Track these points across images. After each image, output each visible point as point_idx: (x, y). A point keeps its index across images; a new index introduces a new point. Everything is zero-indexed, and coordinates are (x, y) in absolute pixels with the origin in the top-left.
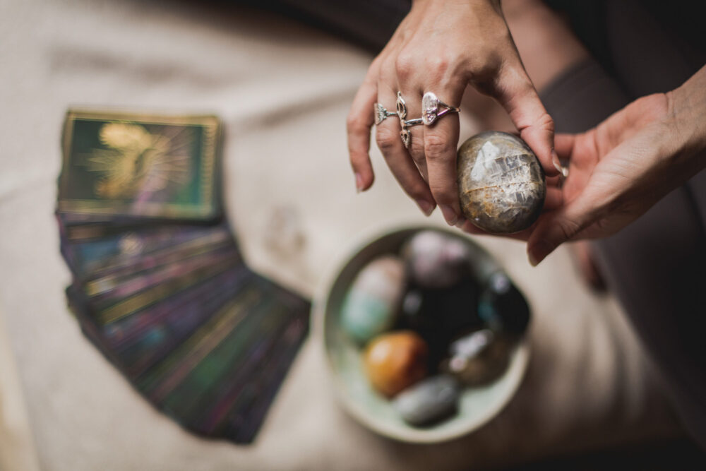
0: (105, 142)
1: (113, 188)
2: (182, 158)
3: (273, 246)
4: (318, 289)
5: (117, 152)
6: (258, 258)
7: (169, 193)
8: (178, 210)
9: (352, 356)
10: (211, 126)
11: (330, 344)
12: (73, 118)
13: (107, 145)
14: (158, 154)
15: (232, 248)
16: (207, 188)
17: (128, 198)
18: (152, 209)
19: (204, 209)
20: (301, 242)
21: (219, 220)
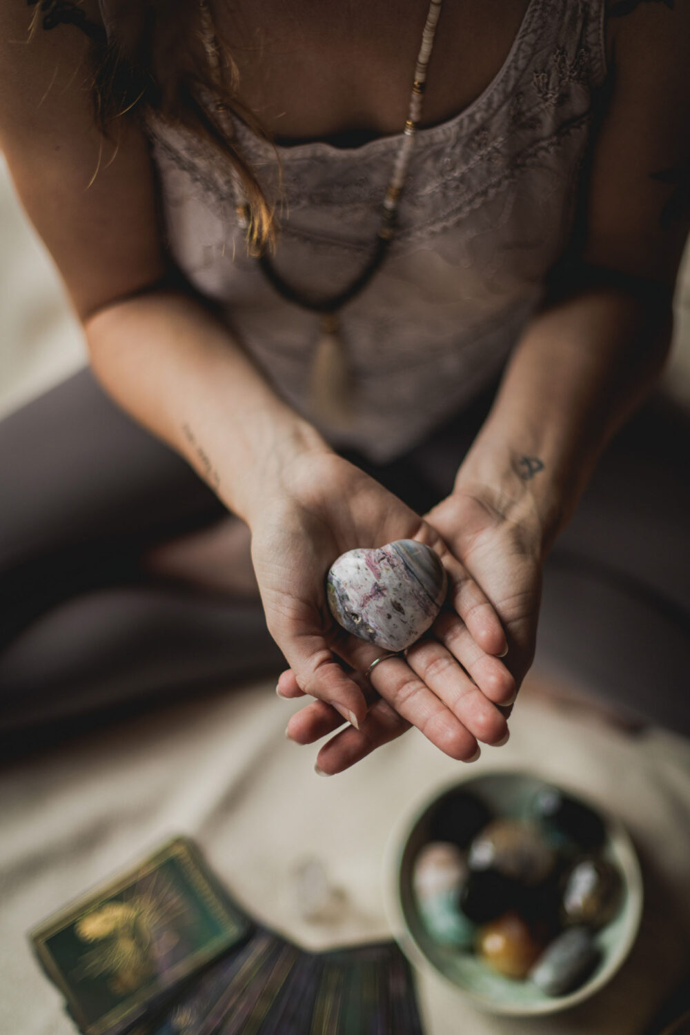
0: (91, 939)
1: (128, 977)
2: (175, 900)
3: (317, 919)
4: (392, 926)
5: (107, 941)
6: (313, 939)
7: (187, 941)
8: (207, 951)
9: (468, 965)
10: (179, 850)
11: (441, 967)
12: (41, 941)
13: (96, 940)
14: (150, 914)
15: (281, 945)
16: (219, 911)
17: (149, 977)
18: (182, 969)
19: (232, 931)
20: (340, 895)
21: (252, 929)
